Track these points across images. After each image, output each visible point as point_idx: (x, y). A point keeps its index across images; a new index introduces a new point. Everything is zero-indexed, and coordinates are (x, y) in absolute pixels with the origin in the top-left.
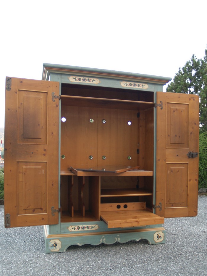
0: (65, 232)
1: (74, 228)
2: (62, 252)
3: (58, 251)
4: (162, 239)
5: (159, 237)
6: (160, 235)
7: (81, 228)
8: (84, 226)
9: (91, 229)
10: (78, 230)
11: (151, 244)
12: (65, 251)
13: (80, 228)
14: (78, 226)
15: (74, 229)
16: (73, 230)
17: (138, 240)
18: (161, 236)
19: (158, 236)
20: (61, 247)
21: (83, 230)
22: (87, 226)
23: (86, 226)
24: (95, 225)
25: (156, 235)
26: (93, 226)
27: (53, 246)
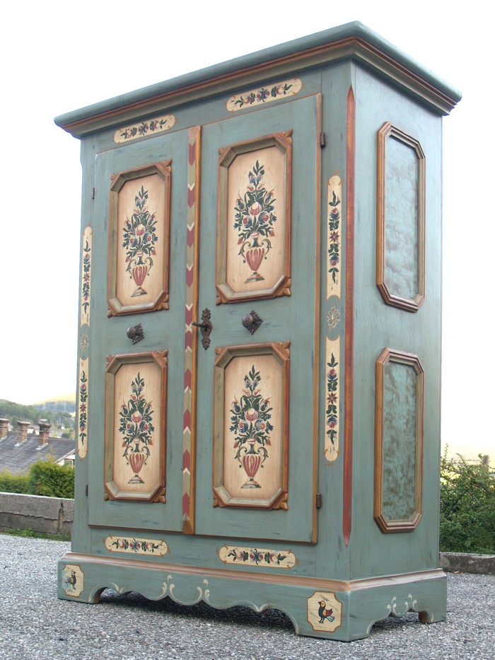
0: (99, 552)
1: (115, 543)
2: (84, 601)
3: (78, 597)
4: (337, 623)
5: (324, 613)
6: (328, 608)
7: (131, 545)
8: (136, 539)
9: (151, 553)
10: (123, 550)
11: (297, 632)
12: (90, 600)
13: (129, 546)
14: (125, 538)
15: (115, 545)
16: (114, 548)
17: (259, 606)
18: (330, 612)
19: (321, 609)
20: (82, 587)
21: (134, 552)
22: (144, 540)
23: (140, 540)
24: (160, 542)
25: (313, 605)
26: (156, 545)
27: (69, 581)
